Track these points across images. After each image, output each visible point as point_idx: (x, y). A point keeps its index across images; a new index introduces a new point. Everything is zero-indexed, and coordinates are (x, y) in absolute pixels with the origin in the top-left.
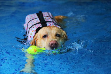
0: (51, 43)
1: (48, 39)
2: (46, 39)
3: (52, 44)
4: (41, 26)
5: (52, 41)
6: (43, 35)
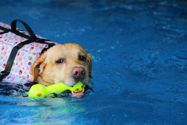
0: (75, 71)
1: (66, 65)
2: (64, 65)
3: (77, 73)
4: (47, 47)
5: (76, 67)
6: (57, 59)
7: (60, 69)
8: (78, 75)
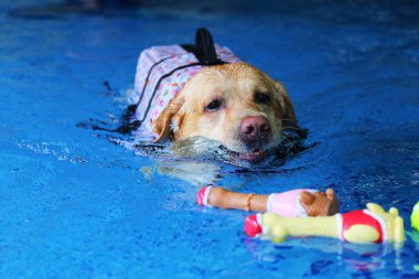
0: (246, 125)
5: (249, 117)
7: (215, 121)
8: (253, 134)
